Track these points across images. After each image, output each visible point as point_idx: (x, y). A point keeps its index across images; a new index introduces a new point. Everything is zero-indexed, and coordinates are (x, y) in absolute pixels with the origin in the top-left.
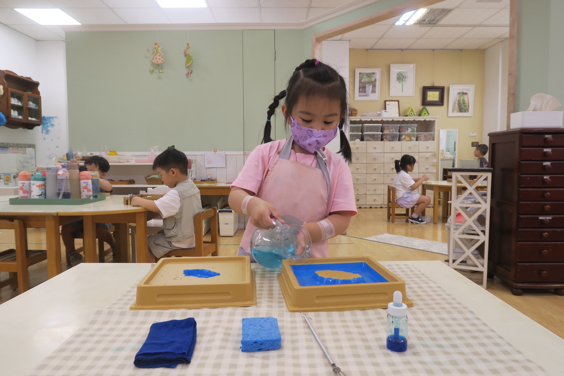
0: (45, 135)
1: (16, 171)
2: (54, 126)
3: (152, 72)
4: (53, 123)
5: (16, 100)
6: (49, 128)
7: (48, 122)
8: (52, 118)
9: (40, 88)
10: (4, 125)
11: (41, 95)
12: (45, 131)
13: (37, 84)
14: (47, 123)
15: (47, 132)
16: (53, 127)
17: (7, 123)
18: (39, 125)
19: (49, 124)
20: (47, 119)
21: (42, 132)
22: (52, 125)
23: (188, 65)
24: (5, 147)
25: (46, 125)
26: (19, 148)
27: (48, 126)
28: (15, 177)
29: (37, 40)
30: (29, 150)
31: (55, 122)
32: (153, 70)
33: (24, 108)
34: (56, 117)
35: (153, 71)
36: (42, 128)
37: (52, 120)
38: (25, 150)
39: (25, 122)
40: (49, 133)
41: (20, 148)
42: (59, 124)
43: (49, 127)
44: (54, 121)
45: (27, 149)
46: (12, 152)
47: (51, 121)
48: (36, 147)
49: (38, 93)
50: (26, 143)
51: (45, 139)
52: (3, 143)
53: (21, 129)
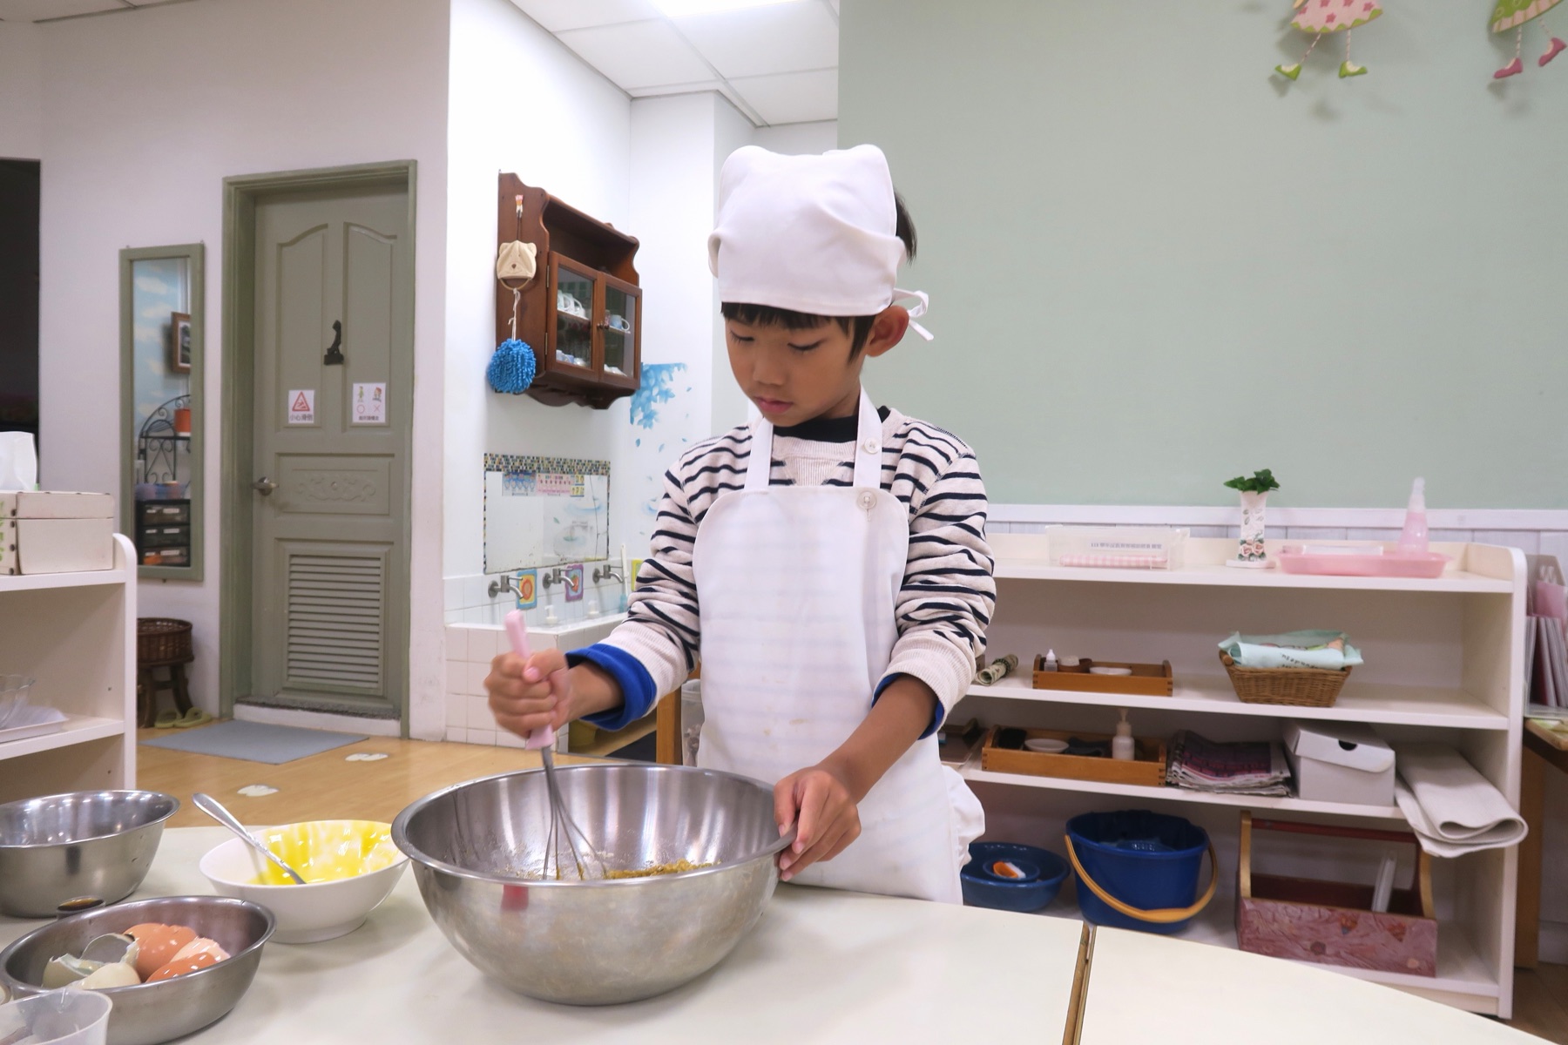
0: (638, 431)
1: (552, 556)
2: (673, 396)
3: (1282, 82)
4: (668, 385)
5: (572, 301)
6: (654, 406)
7: (652, 382)
8: (667, 368)
9: (639, 262)
10: (526, 392)
11: (642, 285)
12: (639, 416)
13: (629, 246)
14: (650, 389)
15: (649, 417)
16: (670, 400)
17: (533, 386)
18: (628, 392)
19: (655, 391)
20: (652, 373)
21: (632, 421)
22: (666, 394)
23: (1506, 24)
24: (524, 472)
25: (646, 394)
26: (565, 477)
27: (649, 399)
28: (547, 582)
29: (633, 99)
30: (593, 483)
31: (675, 383)
32: (1298, 71)
33: (595, 330)
34: (679, 365)
35: (1292, 77)
36: (633, 403)
37: (665, 375)
38: (580, 482)
39: (594, 379)
40: (653, 421)
41: (569, 476)
42: (689, 390)
43: (655, 401)
44: (671, 379)
45: (587, 477)
46: (544, 491)
47: (663, 380)
48: (611, 472)
49: (634, 278)
50: (585, 457)
51: (638, 442)
52: (521, 459)
53: (573, 408)
